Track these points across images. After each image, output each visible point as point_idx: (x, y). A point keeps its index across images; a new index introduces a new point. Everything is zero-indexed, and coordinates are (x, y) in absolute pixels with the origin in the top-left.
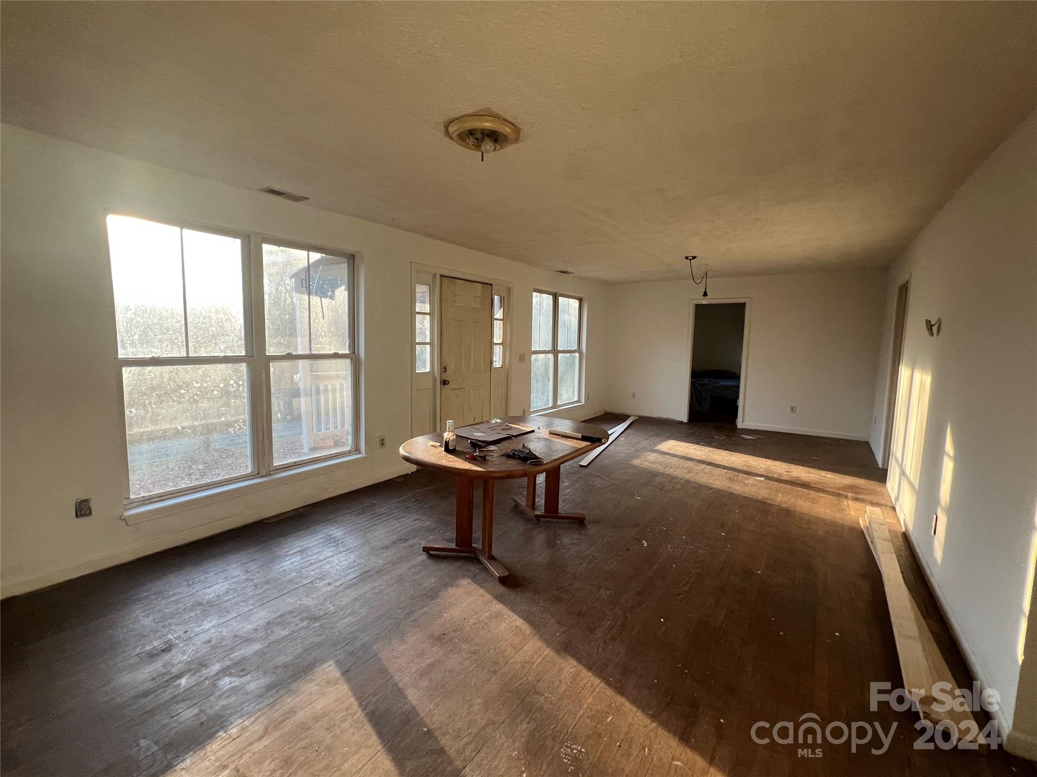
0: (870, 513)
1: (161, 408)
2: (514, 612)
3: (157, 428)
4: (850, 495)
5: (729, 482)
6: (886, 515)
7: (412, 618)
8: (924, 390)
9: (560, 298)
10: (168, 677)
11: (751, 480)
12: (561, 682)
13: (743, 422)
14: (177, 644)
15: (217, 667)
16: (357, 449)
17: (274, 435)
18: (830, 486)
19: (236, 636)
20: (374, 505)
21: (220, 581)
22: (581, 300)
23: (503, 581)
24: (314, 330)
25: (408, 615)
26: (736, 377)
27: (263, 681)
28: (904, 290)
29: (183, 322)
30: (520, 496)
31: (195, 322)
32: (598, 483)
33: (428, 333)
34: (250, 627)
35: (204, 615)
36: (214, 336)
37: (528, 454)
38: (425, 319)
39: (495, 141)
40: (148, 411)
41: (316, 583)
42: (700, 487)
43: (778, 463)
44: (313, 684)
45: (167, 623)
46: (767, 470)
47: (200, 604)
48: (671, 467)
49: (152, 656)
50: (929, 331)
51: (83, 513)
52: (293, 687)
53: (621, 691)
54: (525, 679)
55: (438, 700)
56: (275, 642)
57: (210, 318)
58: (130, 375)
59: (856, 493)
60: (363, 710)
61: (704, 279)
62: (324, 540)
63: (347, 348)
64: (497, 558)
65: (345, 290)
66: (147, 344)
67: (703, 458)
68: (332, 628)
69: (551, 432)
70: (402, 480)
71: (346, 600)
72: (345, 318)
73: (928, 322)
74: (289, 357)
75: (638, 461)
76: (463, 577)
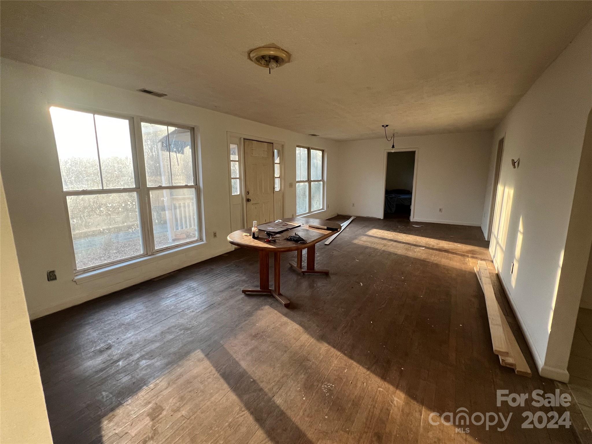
0: (480, 264)
1: (90, 219)
2: (294, 322)
3: (89, 230)
4: (470, 255)
5: (406, 250)
6: (488, 265)
7: (240, 327)
8: (510, 197)
9: (311, 150)
10: (112, 361)
11: (418, 249)
12: (320, 354)
13: (413, 218)
14: (113, 345)
15: (138, 356)
16: (201, 239)
17: (154, 232)
18: (460, 251)
19: (145, 340)
20: (212, 269)
21: (132, 312)
22: (323, 151)
23: (287, 306)
24: (173, 172)
25: (237, 326)
26: (410, 193)
27: (164, 361)
28: (502, 142)
29: (99, 169)
30: (293, 262)
31: (106, 169)
32: (335, 253)
33: (238, 172)
34: (152, 335)
35: (126, 330)
36: (117, 177)
37: (299, 238)
38: (236, 164)
39: (277, 62)
40: (83, 221)
41: (185, 311)
42: (390, 254)
43: (432, 240)
44: (191, 361)
45: (106, 335)
46: (426, 244)
47: (123, 324)
48: (374, 244)
49: (101, 352)
50: (513, 165)
51: (52, 278)
52: (180, 363)
53: (351, 358)
54: (302, 353)
55: (257, 366)
56: (168, 341)
57: (114, 167)
58: (71, 200)
59: (473, 254)
60: (219, 372)
61: (393, 138)
62: (186, 289)
63: (193, 182)
64: (283, 294)
65: (190, 149)
66: (80, 183)
67: (392, 238)
68: (197, 333)
69: (310, 226)
70: (227, 255)
71: (203, 319)
72: (191, 164)
73: (513, 160)
74: (160, 188)
75: (357, 241)
76: (265, 305)
